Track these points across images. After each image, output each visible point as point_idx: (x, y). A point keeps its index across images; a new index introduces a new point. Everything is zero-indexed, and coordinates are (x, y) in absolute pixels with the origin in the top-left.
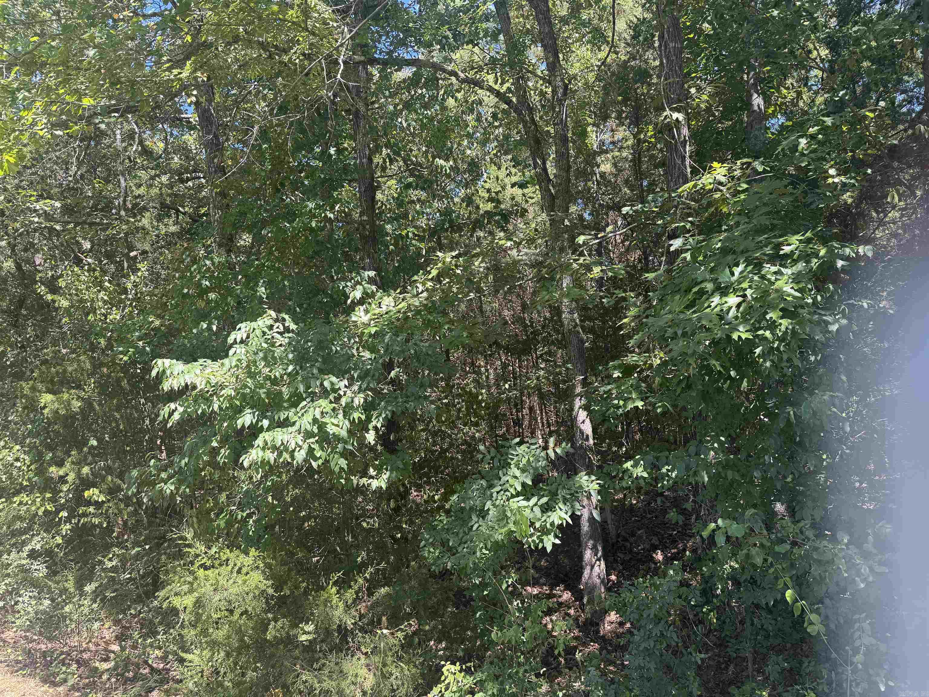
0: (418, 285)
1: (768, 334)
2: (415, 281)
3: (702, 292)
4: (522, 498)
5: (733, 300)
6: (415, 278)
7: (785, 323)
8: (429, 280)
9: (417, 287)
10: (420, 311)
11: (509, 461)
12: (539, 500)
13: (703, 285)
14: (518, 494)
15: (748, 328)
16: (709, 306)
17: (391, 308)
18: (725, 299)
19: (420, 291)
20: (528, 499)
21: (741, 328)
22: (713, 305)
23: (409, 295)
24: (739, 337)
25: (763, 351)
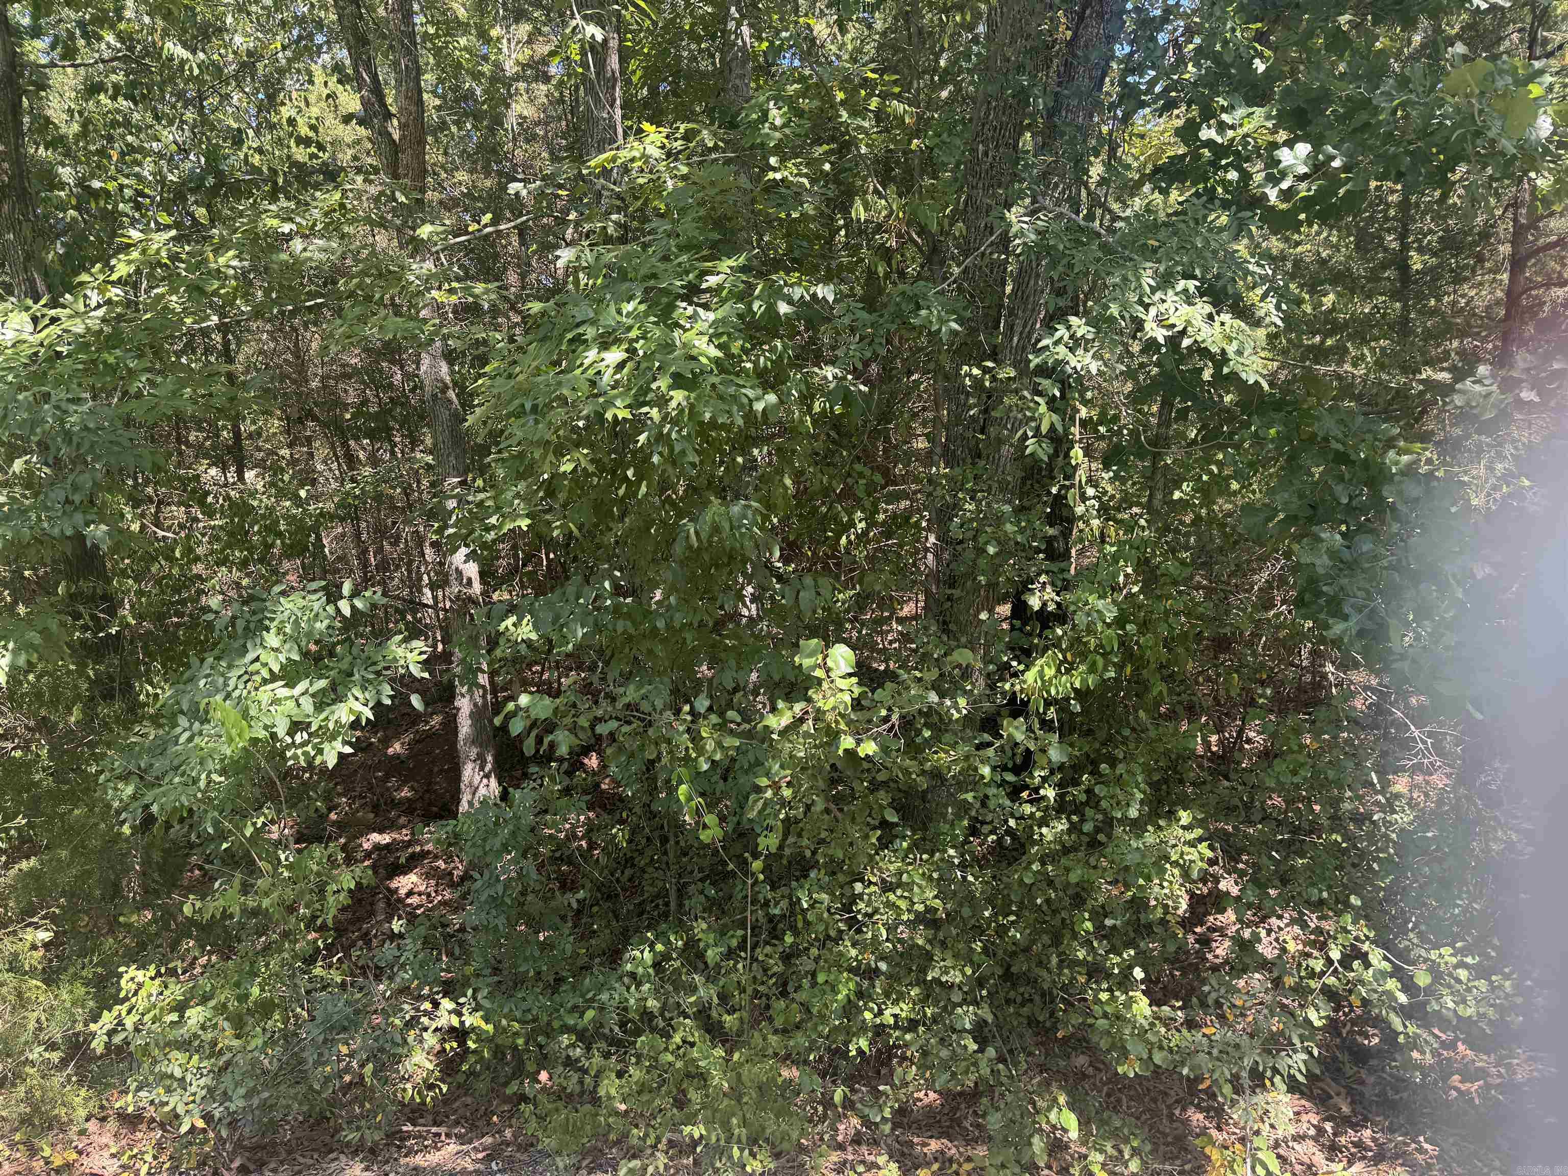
0: (89, 292)
1: (655, 413)
2: (81, 284)
3: (579, 340)
4: (283, 683)
5: (615, 356)
6: (85, 277)
7: (679, 397)
8: (113, 283)
9: (86, 296)
10: (87, 345)
11: (267, 622)
12: (311, 684)
13: (580, 330)
14: (274, 678)
15: (628, 401)
16: (582, 364)
17: (25, 336)
18: (605, 355)
19: (93, 304)
20: (291, 685)
21: (618, 403)
22: (587, 362)
23: (68, 311)
24: (615, 416)
25: (648, 439)
